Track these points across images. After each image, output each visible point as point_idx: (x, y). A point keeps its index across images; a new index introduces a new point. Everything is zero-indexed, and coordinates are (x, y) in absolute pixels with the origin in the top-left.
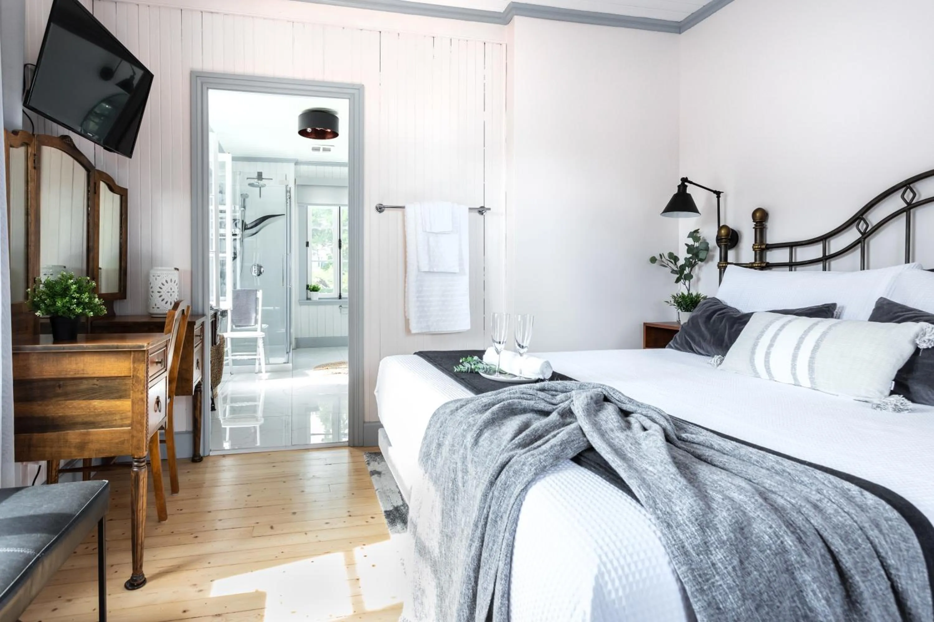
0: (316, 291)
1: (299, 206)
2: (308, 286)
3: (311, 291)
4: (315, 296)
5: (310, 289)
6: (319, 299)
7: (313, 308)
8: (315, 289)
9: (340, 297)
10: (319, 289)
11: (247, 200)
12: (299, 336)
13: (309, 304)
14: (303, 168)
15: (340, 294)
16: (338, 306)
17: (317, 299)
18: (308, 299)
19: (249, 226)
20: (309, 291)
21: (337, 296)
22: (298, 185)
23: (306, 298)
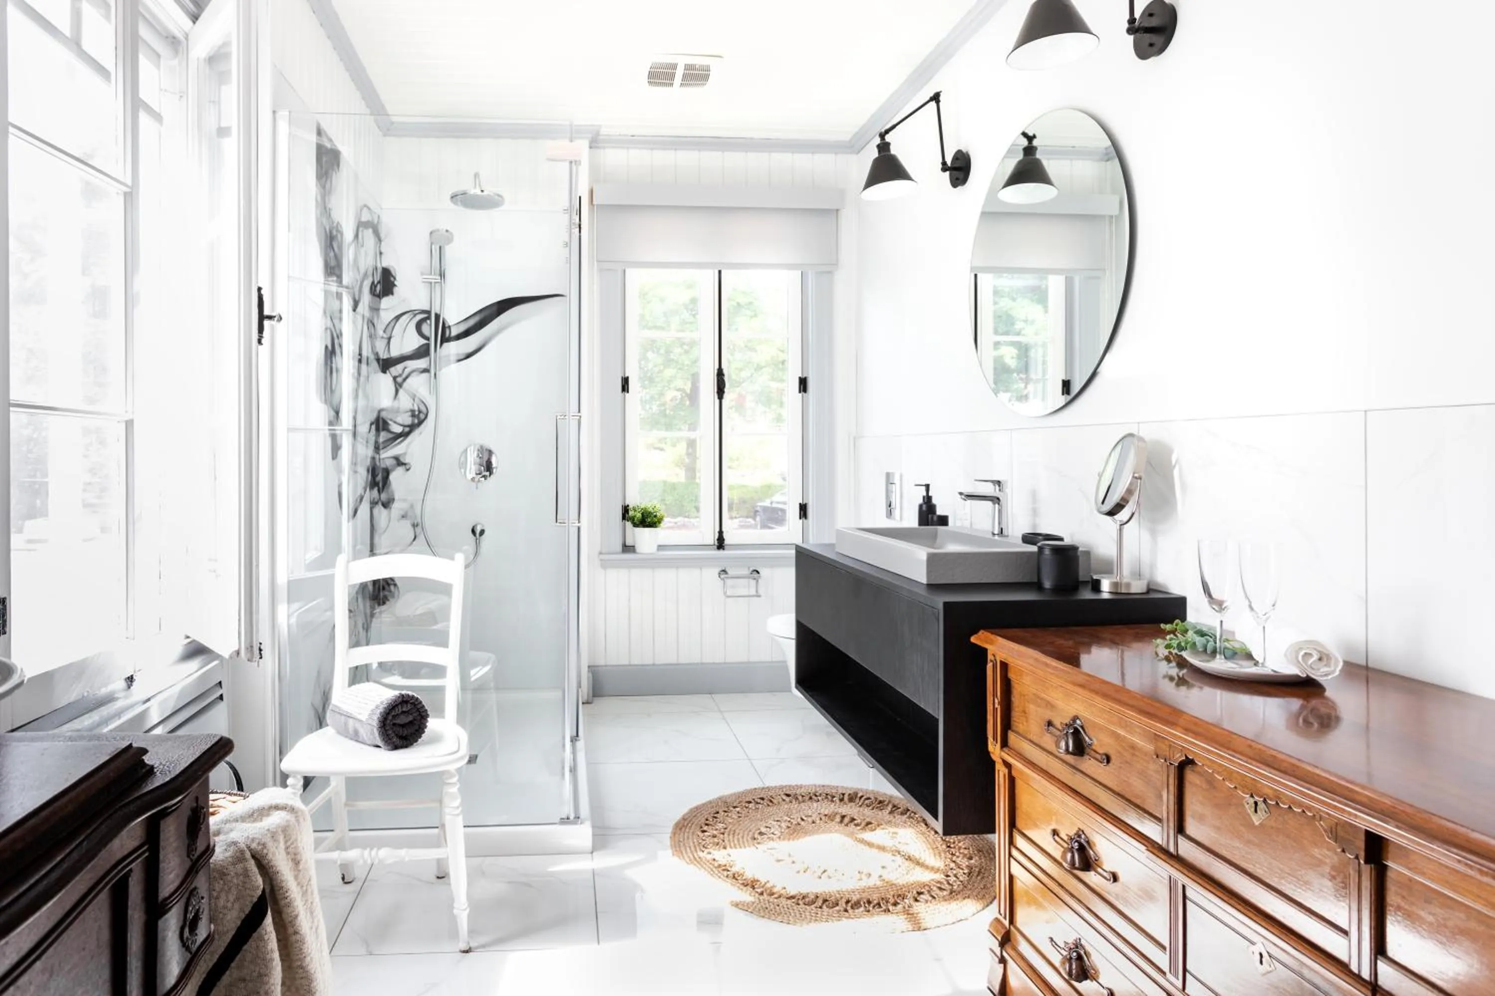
0: (653, 525)
1: (601, 270)
2: (626, 510)
3: (635, 525)
4: (644, 538)
5: (632, 520)
6: (661, 547)
7: (639, 576)
8: (648, 520)
9: (721, 544)
10: (660, 521)
11: (448, 250)
12: (601, 662)
13: (629, 566)
14: (613, 157)
15: (721, 532)
16: (717, 570)
17: (654, 549)
18: (627, 548)
19: (454, 332)
20: (629, 524)
21: (711, 538)
22: (600, 207)
23: (619, 548)
